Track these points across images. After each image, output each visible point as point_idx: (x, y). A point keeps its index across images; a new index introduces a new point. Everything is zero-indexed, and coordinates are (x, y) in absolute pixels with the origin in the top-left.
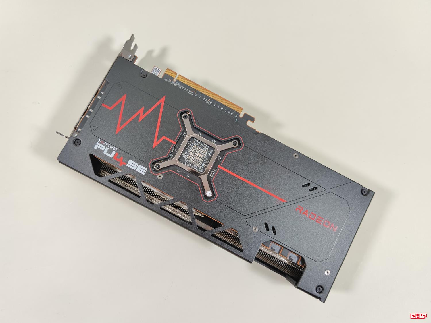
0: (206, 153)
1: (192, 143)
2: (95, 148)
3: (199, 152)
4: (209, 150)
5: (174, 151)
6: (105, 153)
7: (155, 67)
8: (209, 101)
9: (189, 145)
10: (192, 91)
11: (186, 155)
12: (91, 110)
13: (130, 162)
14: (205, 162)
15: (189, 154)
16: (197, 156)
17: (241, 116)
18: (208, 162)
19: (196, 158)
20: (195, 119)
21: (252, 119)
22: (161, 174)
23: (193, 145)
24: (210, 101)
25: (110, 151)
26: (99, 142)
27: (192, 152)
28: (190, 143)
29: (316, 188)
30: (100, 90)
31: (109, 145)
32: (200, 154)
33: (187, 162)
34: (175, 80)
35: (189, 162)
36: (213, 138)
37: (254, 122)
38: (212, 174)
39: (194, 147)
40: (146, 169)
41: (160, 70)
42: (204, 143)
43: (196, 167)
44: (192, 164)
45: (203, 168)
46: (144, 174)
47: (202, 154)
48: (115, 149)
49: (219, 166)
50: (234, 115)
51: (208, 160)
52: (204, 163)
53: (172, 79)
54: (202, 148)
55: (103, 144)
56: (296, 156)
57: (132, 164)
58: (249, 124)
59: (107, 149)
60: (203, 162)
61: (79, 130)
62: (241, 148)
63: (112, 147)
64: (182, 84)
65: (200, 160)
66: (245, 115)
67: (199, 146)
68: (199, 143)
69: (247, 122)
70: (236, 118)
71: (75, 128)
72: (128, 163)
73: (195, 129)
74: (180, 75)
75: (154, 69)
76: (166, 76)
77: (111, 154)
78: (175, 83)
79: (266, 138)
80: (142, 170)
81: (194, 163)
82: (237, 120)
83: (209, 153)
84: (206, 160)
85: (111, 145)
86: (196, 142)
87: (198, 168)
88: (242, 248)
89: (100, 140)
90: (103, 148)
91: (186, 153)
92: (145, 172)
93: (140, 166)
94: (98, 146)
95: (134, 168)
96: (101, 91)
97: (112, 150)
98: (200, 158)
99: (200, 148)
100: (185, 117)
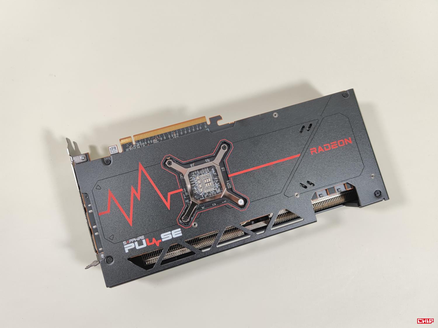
0: (209, 174)
1: (193, 177)
2: (127, 251)
3: (204, 179)
4: (210, 170)
5: (185, 196)
6: (138, 247)
7: (109, 148)
8: (175, 135)
9: (192, 181)
10: (155, 139)
11: (197, 190)
12: (94, 227)
13: (162, 236)
14: (215, 182)
15: (198, 188)
16: (205, 183)
17: (209, 123)
18: (218, 180)
19: (207, 186)
20: (178, 159)
21: (219, 118)
22: (194, 222)
23: (195, 178)
24: (176, 133)
25: (140, 243)
26: (125, 245)
27: (199, 184)
28: (191, 179)
29: (311, 125)
30: (85, 205)
31: (135, 239)
32: (207, 180)
33: (203, 195)
34: (134, 143)
35: (205, 193)
36: (204, 159)
37: (222, 118)
38: (229, 186)
39: (197, 179)
40: (180, 229)
41: (116, 146)
42: (202, 169)
43: (213, 192)
44: (208, 192)
45: (218, 188)
46: (182, 235)
47: (208, 179)
48: (142, 237)
49: (229, 176)
50: (203, 128)
51: (216, 179)
52: (216, 184)
53: (131, 144)
54: (204, 174)
55: (130, 243)
56: (275, 115)
57: (166, 236)
58: (220, 123)
59: (136, 243)
60: (214, 183)
61: (100, 249)
62: (232, 147)
63: (138, 239)
64: (143, 141)
65: (211, 185)
66: (211, 119)
67: (200, 174)
68: (198, 172)
69: (217, 124)
70: (206, 128)
71: (96, 252)
72: (162, 237)
73: (186, 165)
74: (134, 136)
75: (110, 149)
76: (124, 146)
77: (143, 245)
78: (136, 145)
79: (242, 122)
80: (177, 233)
81: (209, 190)
82: (208, 129)
83: (212, 173)
84: (215, 180)
85: (136, 237)
86: (195, 174)
87: (215, 191)
88: (298, 216)
89: (124, 243)
90: (132, 246)
91: (196, 188)
92: (181, 232)
93: (173, 232)
94: (128, 248)
95: (170, 238)
96: (87, 205)
97: (141, 241)
98: (209, 182)
99: (203, 175)
100: (170, 163)
